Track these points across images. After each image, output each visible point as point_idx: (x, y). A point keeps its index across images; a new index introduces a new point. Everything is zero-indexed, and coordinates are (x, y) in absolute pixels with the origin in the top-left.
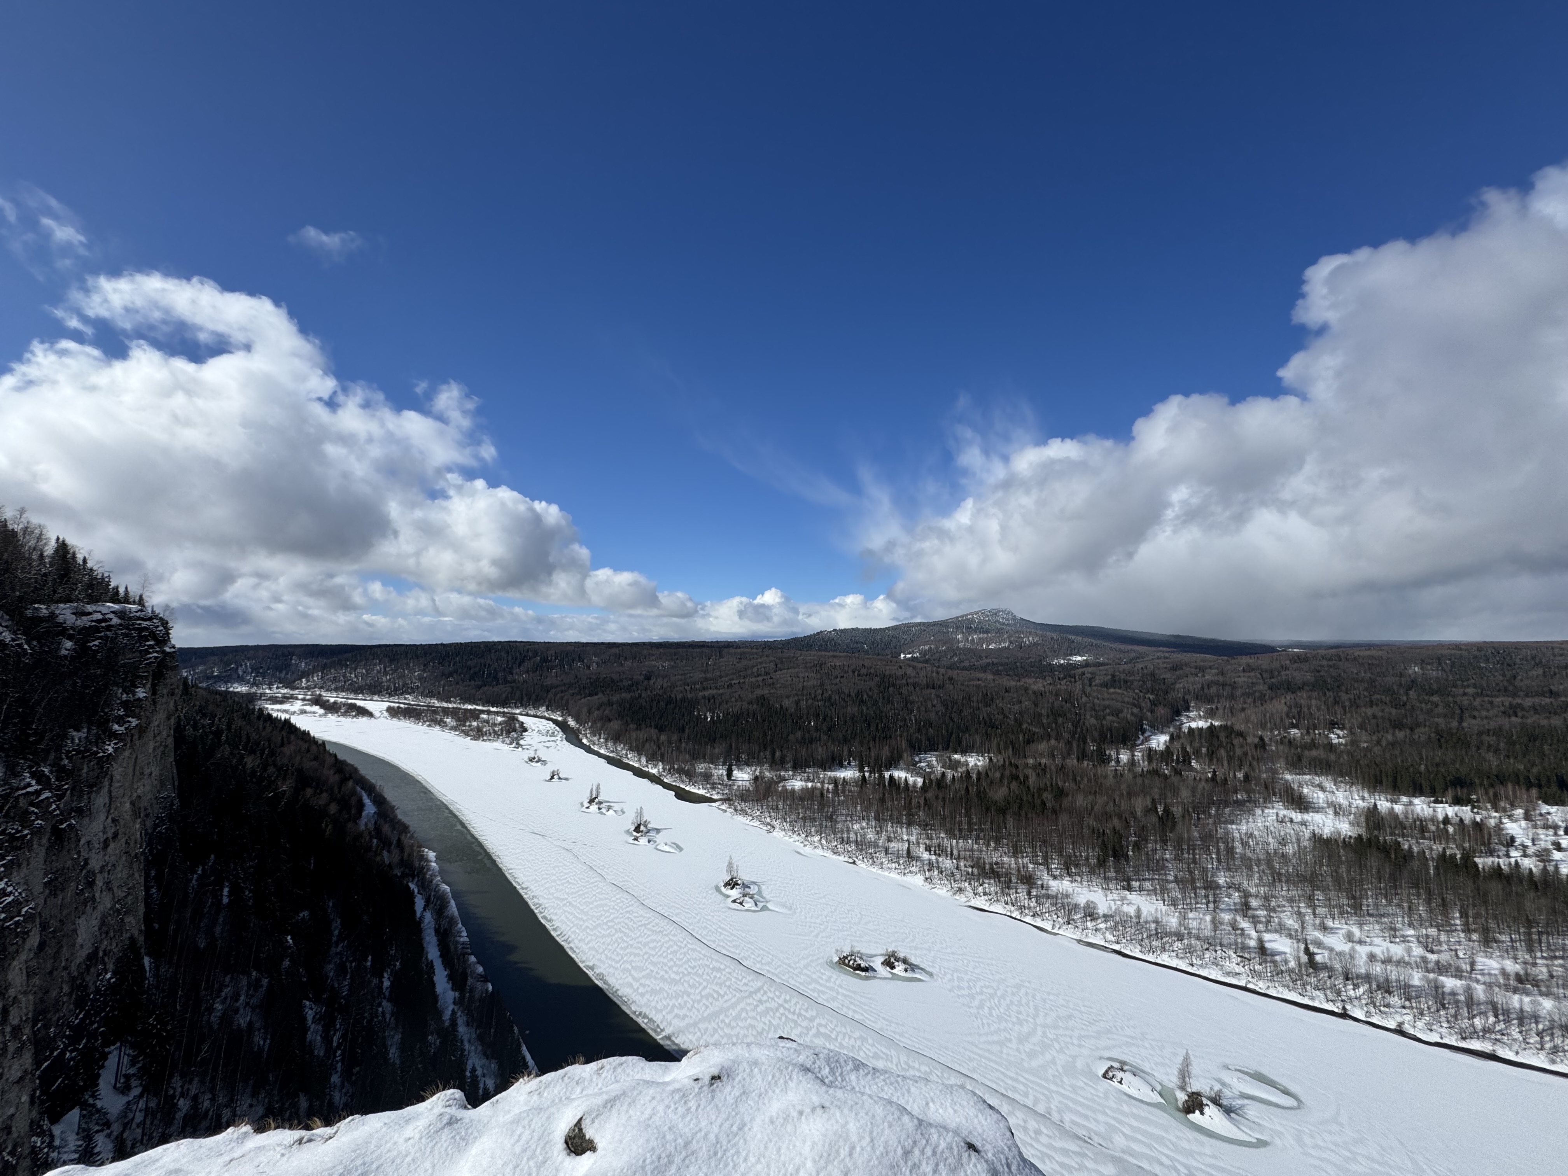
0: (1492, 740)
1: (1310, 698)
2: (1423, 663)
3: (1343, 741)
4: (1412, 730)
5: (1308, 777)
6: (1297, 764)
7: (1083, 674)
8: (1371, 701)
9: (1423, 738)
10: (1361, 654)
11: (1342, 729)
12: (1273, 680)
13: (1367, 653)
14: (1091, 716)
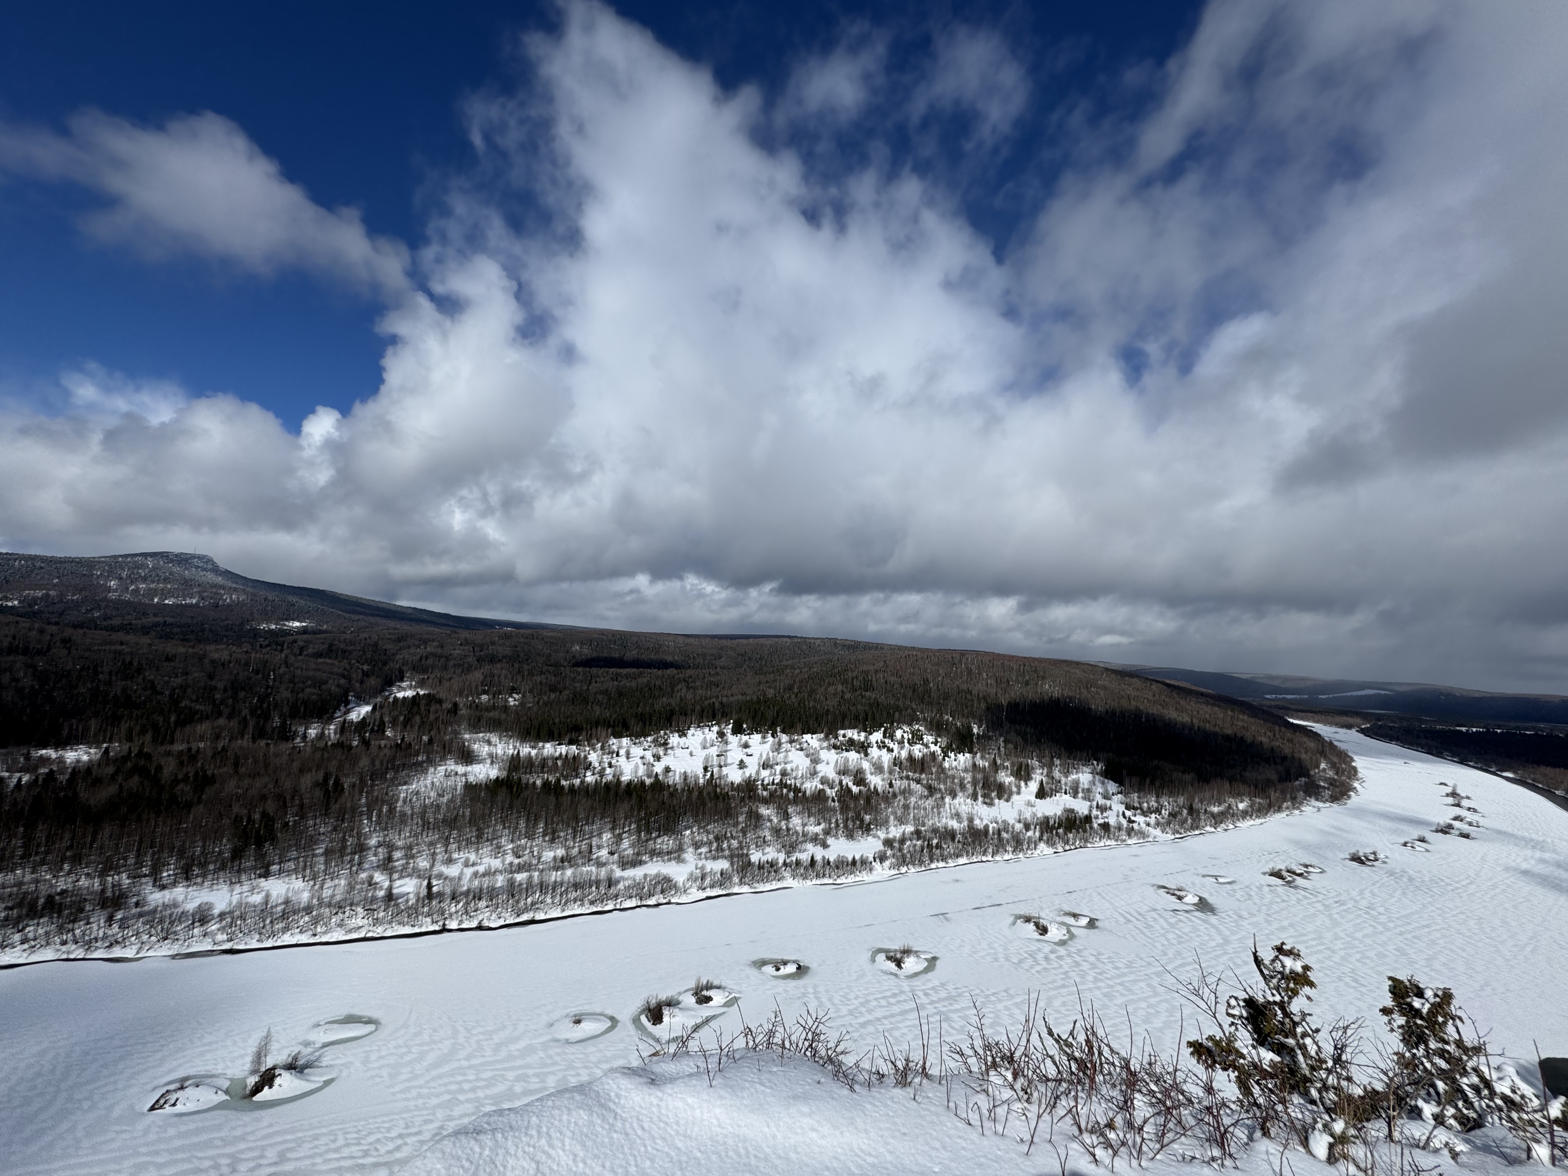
0: (600, 697)
1: (502, 669)
2: (582, 643)
3: (517, 703)
4: (561, 692)
5: (481, 735)
6: (476, 725)
7: (295, 641)
8: (541, 672)
9: (565, 697)
10: (548, 634)
11: (517, 693)
12: (482, 653)
13: (551, 634)
14: (287, 689)
